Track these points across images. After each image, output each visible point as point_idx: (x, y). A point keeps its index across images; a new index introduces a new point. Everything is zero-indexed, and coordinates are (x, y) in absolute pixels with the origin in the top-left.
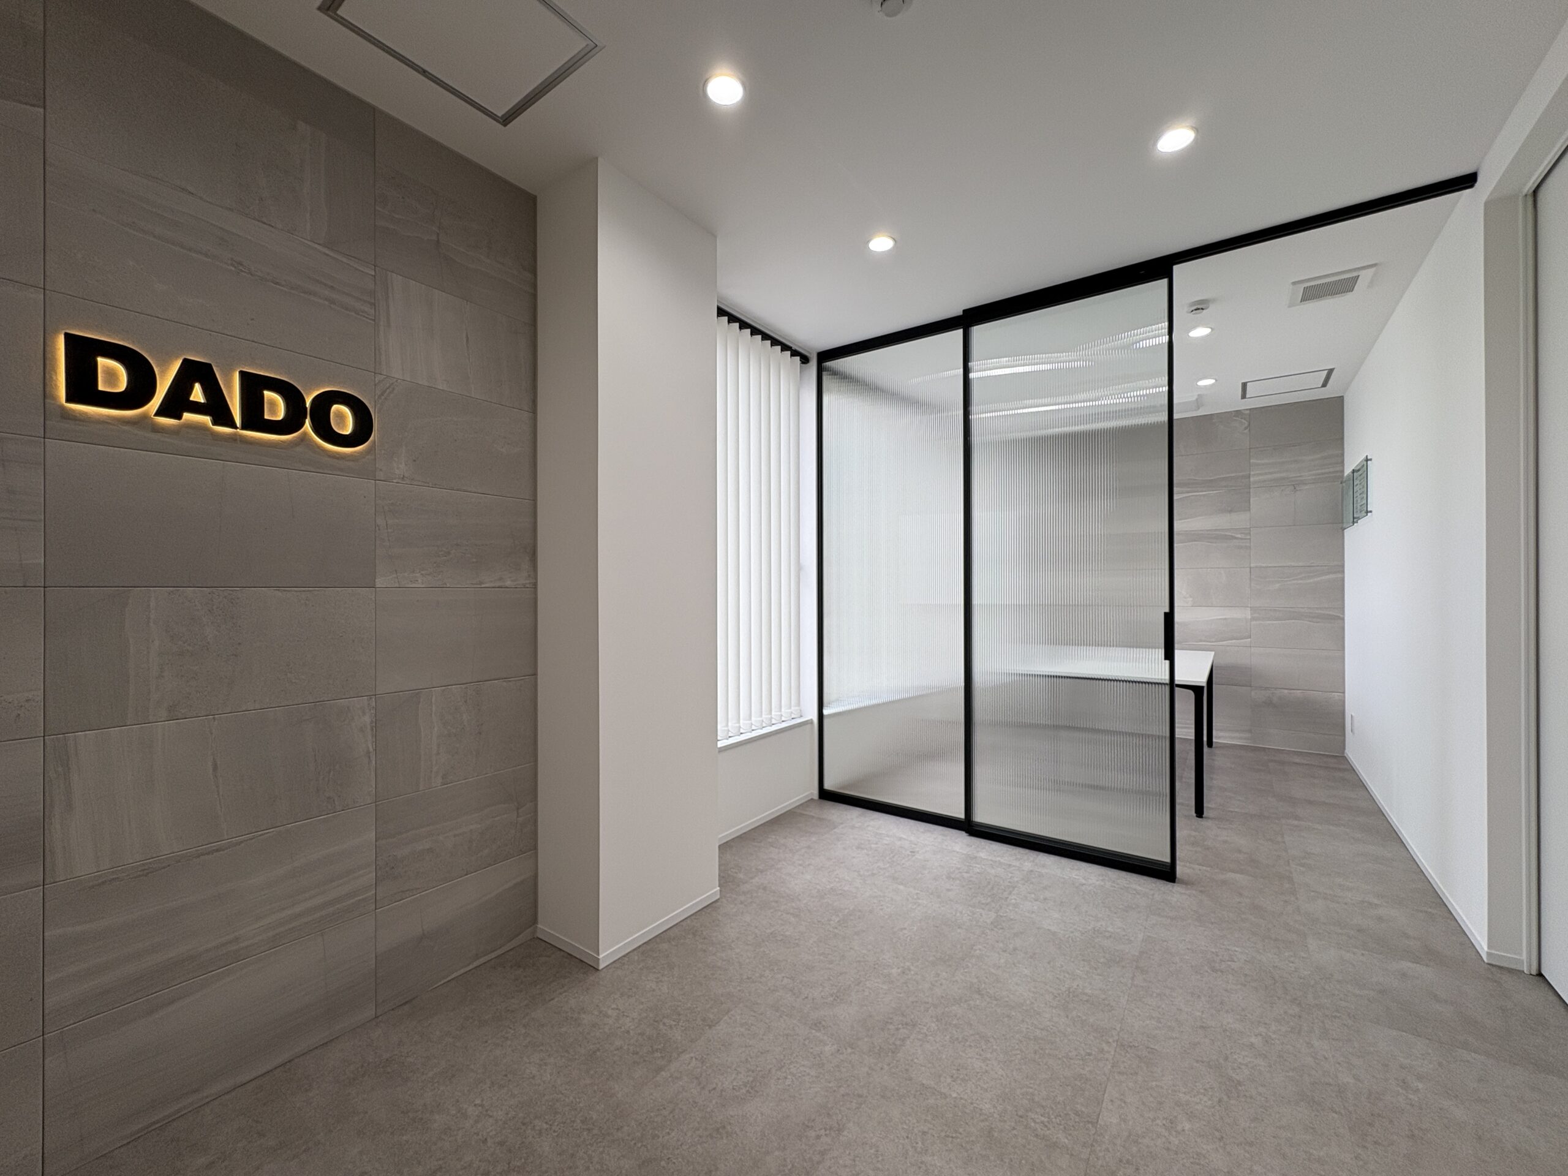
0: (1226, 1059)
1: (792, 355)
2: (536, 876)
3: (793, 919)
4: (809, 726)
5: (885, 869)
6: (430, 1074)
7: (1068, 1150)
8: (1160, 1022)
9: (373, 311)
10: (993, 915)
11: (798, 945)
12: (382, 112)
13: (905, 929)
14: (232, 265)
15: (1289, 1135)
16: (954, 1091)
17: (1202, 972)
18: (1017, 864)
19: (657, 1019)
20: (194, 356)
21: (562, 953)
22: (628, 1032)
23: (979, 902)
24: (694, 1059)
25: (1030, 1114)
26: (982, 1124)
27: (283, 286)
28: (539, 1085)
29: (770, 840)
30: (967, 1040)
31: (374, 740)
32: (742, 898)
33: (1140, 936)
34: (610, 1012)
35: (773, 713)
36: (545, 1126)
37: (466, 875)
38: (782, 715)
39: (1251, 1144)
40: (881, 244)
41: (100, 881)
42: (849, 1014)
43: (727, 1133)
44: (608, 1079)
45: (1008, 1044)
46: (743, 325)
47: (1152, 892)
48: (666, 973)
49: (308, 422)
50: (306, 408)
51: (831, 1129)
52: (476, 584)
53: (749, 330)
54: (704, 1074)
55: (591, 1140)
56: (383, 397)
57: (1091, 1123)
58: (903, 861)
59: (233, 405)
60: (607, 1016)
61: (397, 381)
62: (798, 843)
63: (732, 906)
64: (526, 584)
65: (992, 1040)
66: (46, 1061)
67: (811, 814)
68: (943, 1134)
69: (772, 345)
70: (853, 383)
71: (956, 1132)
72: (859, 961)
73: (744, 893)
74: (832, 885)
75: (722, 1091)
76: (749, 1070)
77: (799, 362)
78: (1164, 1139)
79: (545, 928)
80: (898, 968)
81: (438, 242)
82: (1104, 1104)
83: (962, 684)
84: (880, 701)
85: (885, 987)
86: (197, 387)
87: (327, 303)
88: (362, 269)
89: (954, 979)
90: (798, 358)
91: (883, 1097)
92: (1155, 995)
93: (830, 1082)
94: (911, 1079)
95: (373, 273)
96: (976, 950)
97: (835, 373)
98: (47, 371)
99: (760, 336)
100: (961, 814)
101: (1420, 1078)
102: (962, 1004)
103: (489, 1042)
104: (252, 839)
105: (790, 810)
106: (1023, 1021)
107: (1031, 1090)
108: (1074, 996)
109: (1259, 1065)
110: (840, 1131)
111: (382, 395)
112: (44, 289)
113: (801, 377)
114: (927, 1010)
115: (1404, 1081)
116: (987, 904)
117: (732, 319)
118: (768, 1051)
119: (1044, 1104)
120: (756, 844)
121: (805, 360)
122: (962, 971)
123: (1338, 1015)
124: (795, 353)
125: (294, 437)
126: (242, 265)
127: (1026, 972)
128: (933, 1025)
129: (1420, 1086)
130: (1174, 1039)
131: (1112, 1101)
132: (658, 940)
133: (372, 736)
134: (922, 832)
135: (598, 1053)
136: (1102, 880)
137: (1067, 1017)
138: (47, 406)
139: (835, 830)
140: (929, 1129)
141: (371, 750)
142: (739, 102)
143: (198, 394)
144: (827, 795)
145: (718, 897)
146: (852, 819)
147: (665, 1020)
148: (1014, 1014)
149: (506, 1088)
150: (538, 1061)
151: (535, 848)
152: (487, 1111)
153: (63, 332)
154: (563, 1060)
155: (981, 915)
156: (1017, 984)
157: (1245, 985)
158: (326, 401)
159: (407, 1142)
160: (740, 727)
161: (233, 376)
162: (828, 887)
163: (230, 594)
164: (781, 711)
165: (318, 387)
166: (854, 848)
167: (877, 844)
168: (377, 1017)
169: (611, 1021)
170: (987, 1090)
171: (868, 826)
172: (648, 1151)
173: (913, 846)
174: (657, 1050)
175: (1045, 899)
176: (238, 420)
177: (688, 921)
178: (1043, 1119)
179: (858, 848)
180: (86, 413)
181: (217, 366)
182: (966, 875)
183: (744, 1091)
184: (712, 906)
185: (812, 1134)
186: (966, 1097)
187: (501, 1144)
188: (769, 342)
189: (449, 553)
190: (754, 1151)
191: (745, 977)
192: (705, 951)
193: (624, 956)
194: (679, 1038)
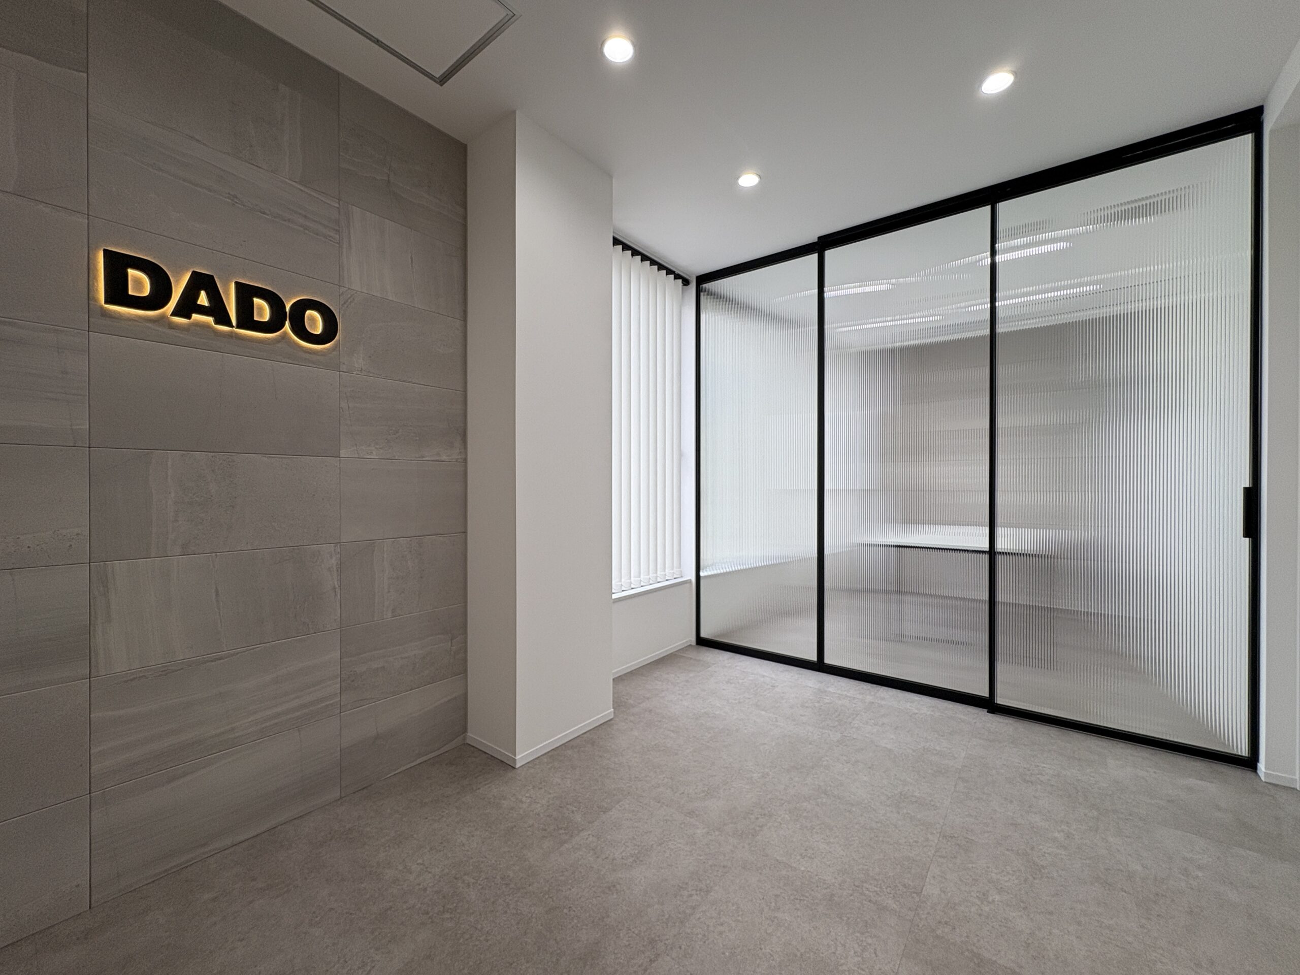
0: (1032, 848)
1: (675, 278)
2: (466, 694)
3: (672, 734)
4: (687, 585)
5: (749, 698)
6: (383, 840)
7: (896, 912)
8: (978, 820)
9: (337, 236)
10: (839, 735)
11: (676, 754)
12: (343, 75)
13: (765, 744)
14: (229, 198)
15: (1084, 907)
16: (803, 865)
17: (1014, 782)
18: (861, 697)
19: (562, 805)
20: (200, 269)
21: (487, 755)
22: (539, 814)
23: (828, 725)
24: (591, 836)
25: (865, 885)
26: (825, 891)
27: (268, 215)
28: (468, 851)
29: (655, 675)
30: (814, 828)
31: (339, 578)
32: (632, 718)
33: (963, 754)
34: (524, 799)
35: (658, 573)
36: (473, 881)
37: (411, 690)
38: (665, 575)
39: (1051, 913)
40: (749, 180)
41: (132, 677)
42: (717, 806)
43: (617, 890)
44: (522, 848)
45: (848, 832)
46: (635, 253)
47: (975, 721)
48: (569, 772)
49: (287, 323)
50: (286, 312)
51: (701, 890)
52: (419, 457)
53: (640, 257)
54: (599, 848)
55: (509, 891)
56: (346, 305)
57: (916, 893)
58: (765, 693)
59: (230, 309)
60: (521, 802)
61: (356, 293)
62: (679, 677)
63: (623, 724)
64: (458, 459)
65: (834, 828)
66: (92, 814)
67: (689, 656)
68: (792, 897)
69: (658, 270)
70: (726, 301)
71: (803, 895)
72: (727, 768)
73: (633, 715)
74: (705, 710)
75: (613, 860)
76: (635, 845)
77: (681, 284)
78: (977, 907)
79: (474, 735)
80: (759, 773)
81: (389, 181)
82: (928, 880)
83: (816, 555)
84: (750, 566)
85: (747, 787)
86: (203, 294)
87: (302, 229)
88: (329, 202)
89: (805, 782)
90: (681, 280)
91: (744, 868)
92: (973, 798)
93: (700, 856)
94: (767, 856)
95: (338, 206)
96: (824, 761)
97: (710, 294)
98: (90, 279)
99: (649, 262)
100: (813, 657)
101: (1200, 868)
102: (811, 801)
103: (429, 818)
104: (244, 652)
105: (672, 653)
106: (862, 815)
107: (866, 867)
108: (905, 798)
109: (1061, 854)
110: (708, 892)
111: (345, 303)
112: (88, 215)
113: (683, 297)
114: (782, 805)
115: (1186, 870)
116: (834, 727)
117: (626, 247)
118: (651, 832)
119: (877, 877)
120: (644, 678)
121: (686, 282)
122: (812, 776)
123: (1131, 818)
124: (677, 277)
125: (276, 336)
126: (236, 197)
127: (865, 779)
128: (787, 816)
129: (1200, 874)
130: (988, 832)
131: (934, 877)
132: (563, 747)
133: (338, 576)
134: (781, 671)
135: (514, 829)
136: (932, 711)
137: (899, 813)
138: (91, 306)
139: (709, 669)
140: (781, 893)
141: (337, 586)
142: (630, 59)
143: (203, 299)
144: (702, 642)
145: (612, 717)
146: (724, 661)
147: (568, 806)
148: (854, 809)
149: (442, 852)
150: (467, 834)
151: (466, 671)
152: (427, 868)
153: (102, 249)
154: (487, 834)
155: (829, 735)
156: (857, 788)
157: (1051, 794)
158: (301, 307)
159: (365, 888)
160: (631, 583)
161: (230, 285)
162: (702, 711)
163: (228, 458)
164: (665, 571)
165: (295, 296)
166: (724, 682)
167: (743, 679)
168: (341, 798)
169: (525, 806)
170: (829, 866)
171: (736, 666)
172: (553, 901)
173: (773, 682)
174: (561, 829)
175: (883, 724)
176: (234, 321)
177: (588, 734)
178: (876, 888)
179: (728, 682)
180: (119, 313)
181: (218, 278)
182: (817, 705)
183: (631, 860)
184: (607, 723)
185: (686, 893)
186: (812, 870)
187: (437, 892)
188: (656, 267)
189: (397, 432)
190: (638, 905)
191: (633, 777)
192: (601, 757)
193: (536, 759)
194: (580, 819)
